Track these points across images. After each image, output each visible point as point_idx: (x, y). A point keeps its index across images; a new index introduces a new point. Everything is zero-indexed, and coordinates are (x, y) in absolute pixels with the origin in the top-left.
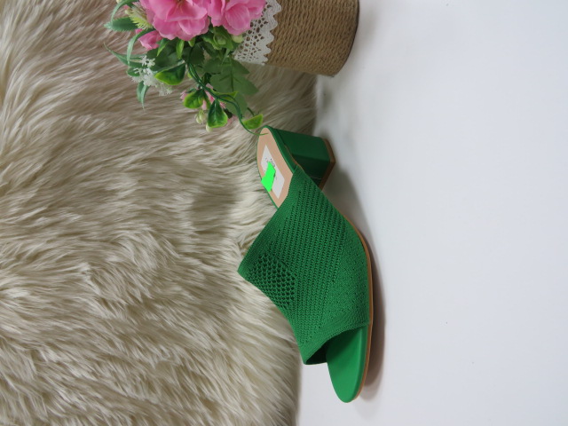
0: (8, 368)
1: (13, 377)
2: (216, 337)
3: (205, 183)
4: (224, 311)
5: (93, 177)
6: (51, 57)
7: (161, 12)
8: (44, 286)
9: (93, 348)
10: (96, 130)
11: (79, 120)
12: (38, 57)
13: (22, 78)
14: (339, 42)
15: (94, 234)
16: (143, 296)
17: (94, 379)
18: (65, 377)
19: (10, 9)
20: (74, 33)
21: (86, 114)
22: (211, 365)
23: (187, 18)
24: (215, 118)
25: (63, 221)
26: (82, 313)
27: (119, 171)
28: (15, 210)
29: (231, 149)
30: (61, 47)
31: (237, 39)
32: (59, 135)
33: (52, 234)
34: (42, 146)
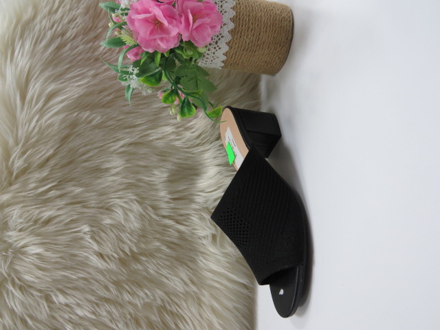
0: (27, 309)
1: (31, 317)
2: (188, 282)
3: (177, 161)
4: (193, 261)
5: (91, 159)
6: (60, 69)
7: (143, 32)
8: (55, 244)
9: (93, 292)
10: (94, 123)
11: (81, 115)
12: (50, 69)
13: (38, 85)
14: (279, 49)
15: (93, 203)
16: (131, 250)
17: (93, 317)
18: (71, 316)
19: (29, 34)
20: (77, 50)
21: (86, 111)
22: (185, 305)
23: (164, 36)
24: (186, 110)
25: (69, 193)
26: (84, 264)
27: (112, 153)
28: (33, 185)
29: (197, 134)
30: (68, 60)
31: (201, 50)
32: (66, 127)
33: (61, 203)
34: (53, 136)
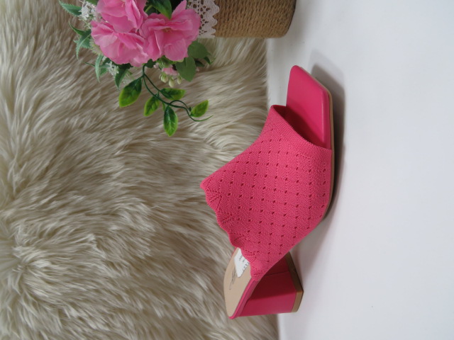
0: (42, 324)
5: (90, 165)
8: (62, 256)
9: (105, 303)
10: (85, 127)
11: (72, 121)
13: (24, 92)
15: (97, 210)
17: (107, 329)
18: (85, 329)
21: (76, 115)
25: (71, 202)
26: (92, 276)
27: (110, 158)
28: (34, 199)
32: (59, 135)
33: (64, 213)
34: (47, 146)
